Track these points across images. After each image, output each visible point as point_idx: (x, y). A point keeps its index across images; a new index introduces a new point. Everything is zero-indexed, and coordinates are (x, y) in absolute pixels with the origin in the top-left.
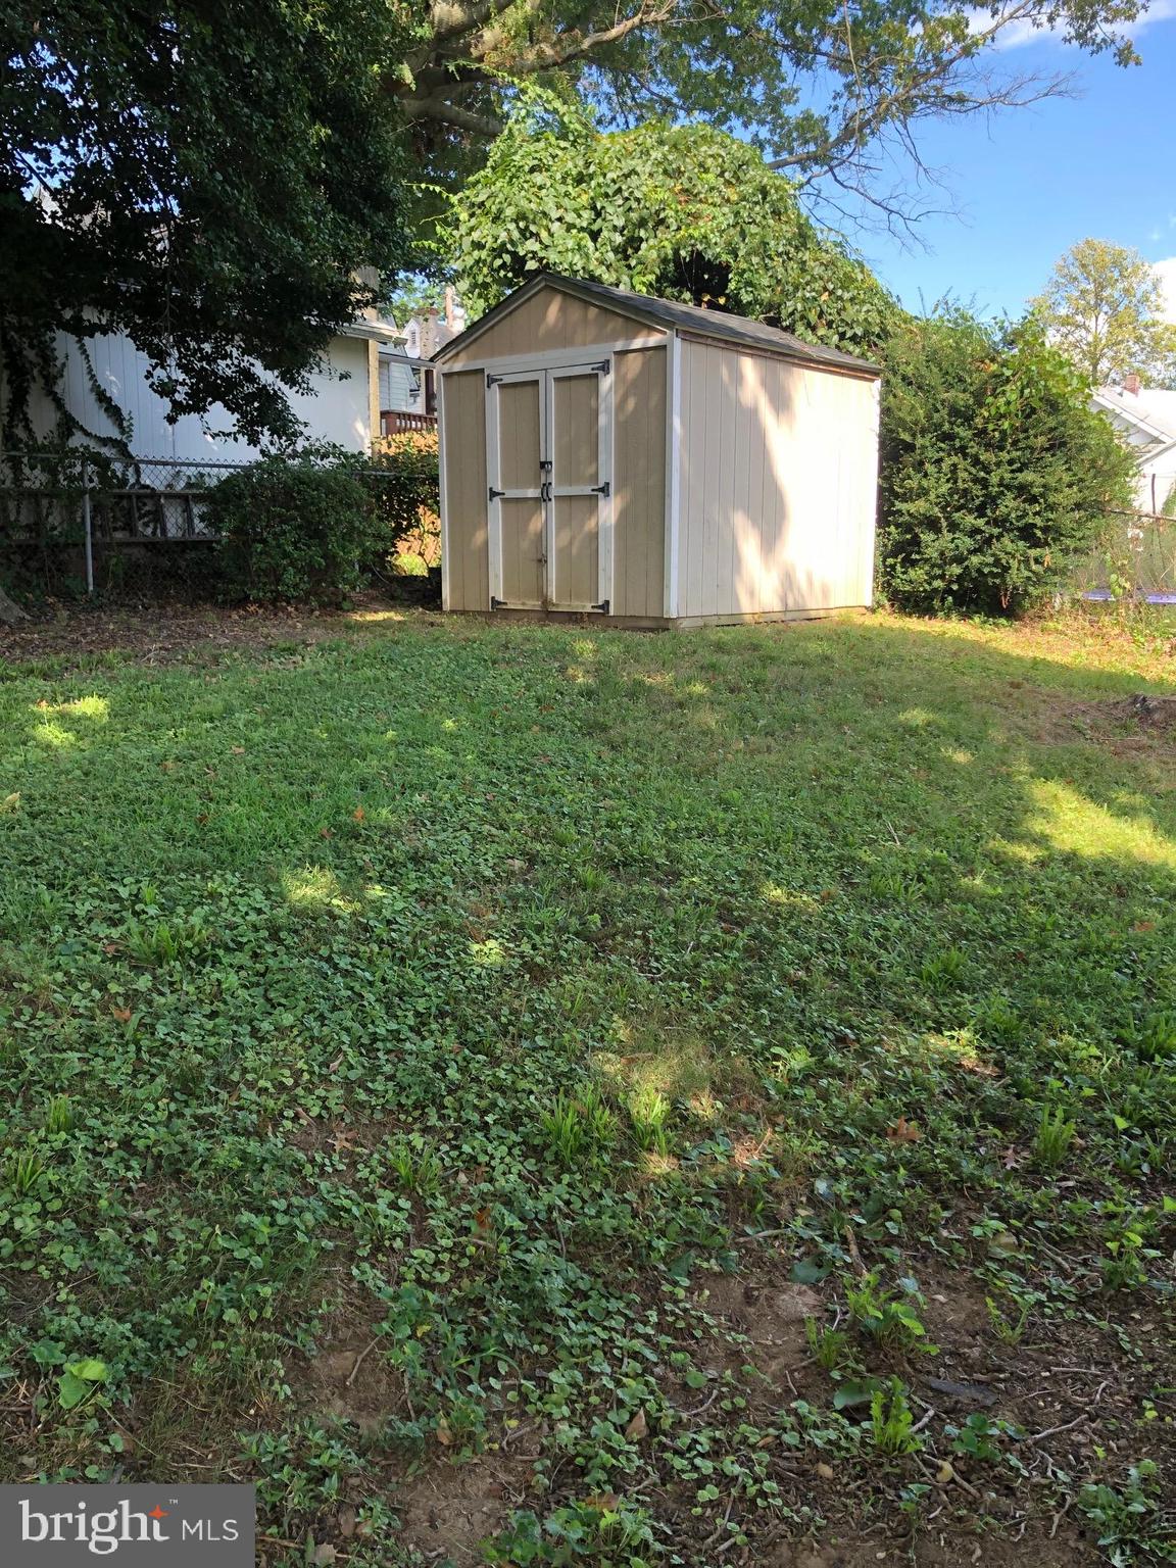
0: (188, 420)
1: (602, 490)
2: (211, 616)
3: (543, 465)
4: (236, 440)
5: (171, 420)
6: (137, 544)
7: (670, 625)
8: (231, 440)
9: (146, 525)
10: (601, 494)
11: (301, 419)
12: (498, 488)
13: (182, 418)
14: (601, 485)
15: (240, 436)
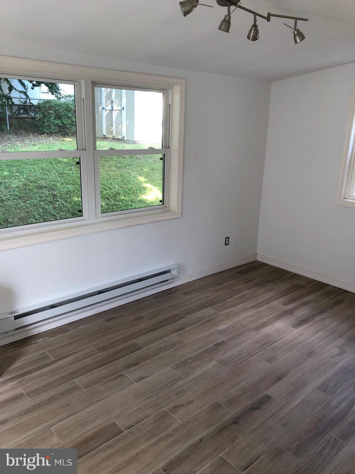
0: (36, 88)
1: (122, 109)
2: (31, 136)
3: (112, 101)
4: (48, 94)
5: (33, 89)
6: (30, 118)
7: (136, 143)
8: (47, 94)
9: (32, 113)
10: (123, 110)
11: (62, 89)
12: (104, 107)
13: (35, 88)
14: (123, 107)
15: (49, 93)
